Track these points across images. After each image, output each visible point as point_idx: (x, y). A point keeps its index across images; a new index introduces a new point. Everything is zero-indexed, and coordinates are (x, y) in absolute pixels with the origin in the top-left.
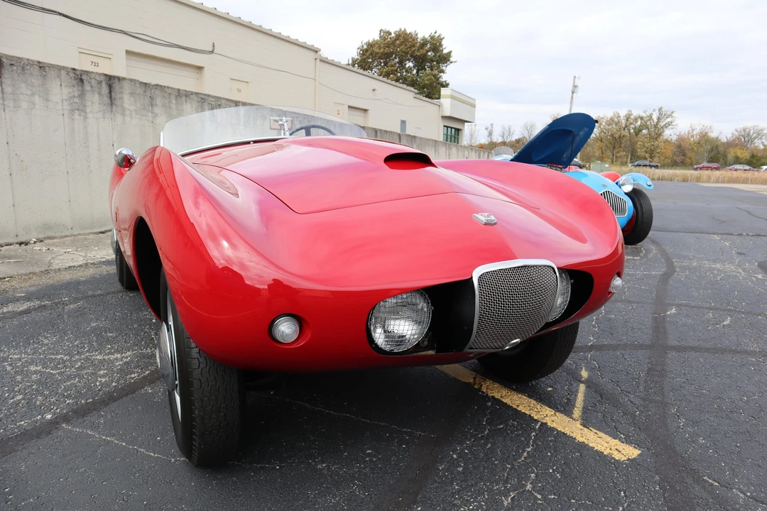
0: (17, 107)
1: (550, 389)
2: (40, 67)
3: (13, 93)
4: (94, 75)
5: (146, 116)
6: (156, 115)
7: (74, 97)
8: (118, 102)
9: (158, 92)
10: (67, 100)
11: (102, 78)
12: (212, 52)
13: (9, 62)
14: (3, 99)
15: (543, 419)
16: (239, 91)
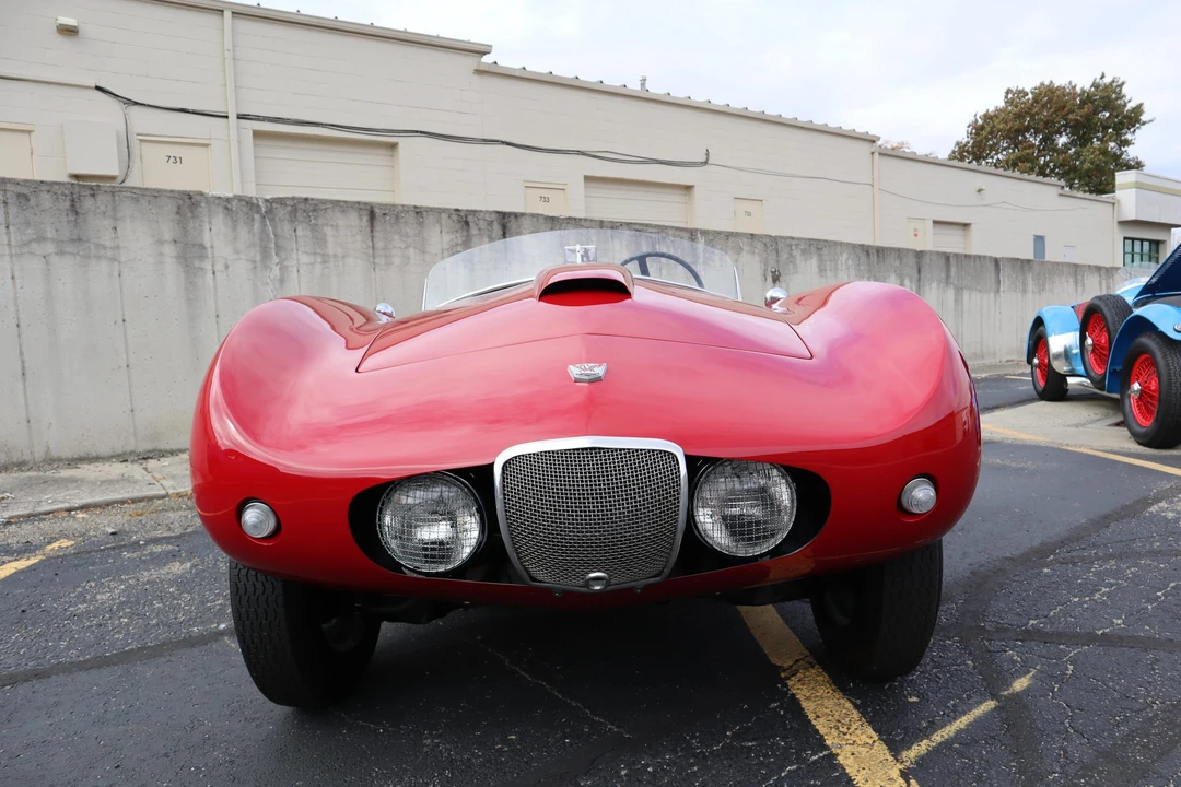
0: (389, 264)
1: (914, 699)
2: (417, 213)
3: (385, 249)
4: (482, 214)
7: (458, 244)
9: (570, 227)
10: (447, 250)
11: (494, 217)
12: (706, 163)
13: (383, 212)
14: (374, 256)
15: (841, 747)
16: (749, 214)
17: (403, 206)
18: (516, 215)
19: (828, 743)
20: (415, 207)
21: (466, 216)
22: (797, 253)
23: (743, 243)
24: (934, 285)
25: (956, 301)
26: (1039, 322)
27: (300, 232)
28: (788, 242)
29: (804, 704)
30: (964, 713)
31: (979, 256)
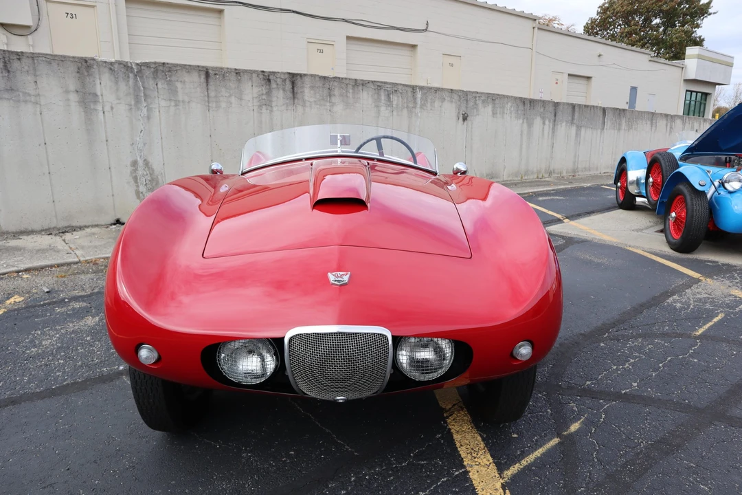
0: (218, 107)
2: (237, 73)
3: (216, 97)
4: (279, 75)
5: (325, 105)
6: (333, 104)
7: (263, 94)
8: (299, 96)
9: (336, 84)
10: (256, 98)
11: (287, 76)
12: (426, 30)
13: (214, 73)
14: (208, 102)
15: (471, 466)
16: (452, 65)
17: (228, 68)
18: (301, 75)
19: (465, 463)
20: (236, 69)
21: (269, 76)
22: (479, 102)
23: (446, 95)
24: (564, 124)
25: (577, 134)
26: (623, 160)
27: (160, 86)
28: (474, 95)
29: (455, 436)
30: (541, 446)
31: (594, 106)
